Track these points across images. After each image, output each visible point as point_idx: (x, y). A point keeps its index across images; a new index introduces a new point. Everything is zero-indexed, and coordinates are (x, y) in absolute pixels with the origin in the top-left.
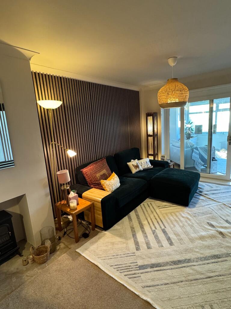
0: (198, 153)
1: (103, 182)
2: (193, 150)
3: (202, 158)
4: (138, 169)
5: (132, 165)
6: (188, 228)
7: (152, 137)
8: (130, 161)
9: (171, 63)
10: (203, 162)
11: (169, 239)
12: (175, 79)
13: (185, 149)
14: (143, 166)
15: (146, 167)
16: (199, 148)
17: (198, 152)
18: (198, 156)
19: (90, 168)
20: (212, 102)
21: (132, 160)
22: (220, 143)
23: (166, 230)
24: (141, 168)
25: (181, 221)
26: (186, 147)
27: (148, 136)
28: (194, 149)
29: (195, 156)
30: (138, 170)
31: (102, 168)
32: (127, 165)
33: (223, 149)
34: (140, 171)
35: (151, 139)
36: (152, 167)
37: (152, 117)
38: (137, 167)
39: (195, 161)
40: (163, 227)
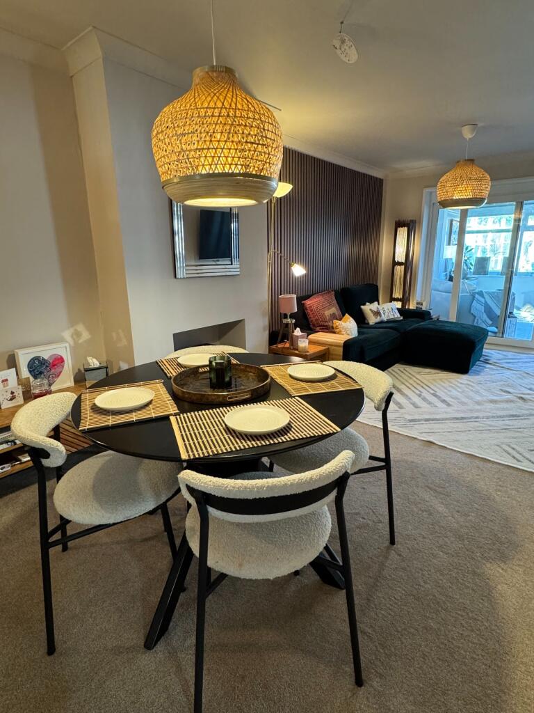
0: (484, 302)
1: (337, 323)
2: (474, 297)
3: (489, 311)
4: (379, 317)
5: (370, 310)
6: (471, 394)
7: (403, 267)
8: (364, 304)
9: (467, 133)
10: (491, 319)
11: (444, 401)
12: (471, 161)
13: (460, 295)
14: (386, 314)
15: (391, 317)
16: (485, 294)
17: (483, 300)
18: (483, 307)
19: (315, 300)
20: (520, 206)
21: (368, 304)
22: (523, 296)
23: (437, 394)
24: (385, 318)
25: (459, 387)
26: (462, 291)
27: (395, 263)
28: (477, 296)
29: (478, 308)
30: (378, 319)
31: (330, 305)
32: (361, 310)
33: (528, 306)
34: (382, 322)
35: (399, 270)
36: (402, 318)
37: (406, 229)
38: (377, 313)
39: (475, 317)
40: (432, 392)
